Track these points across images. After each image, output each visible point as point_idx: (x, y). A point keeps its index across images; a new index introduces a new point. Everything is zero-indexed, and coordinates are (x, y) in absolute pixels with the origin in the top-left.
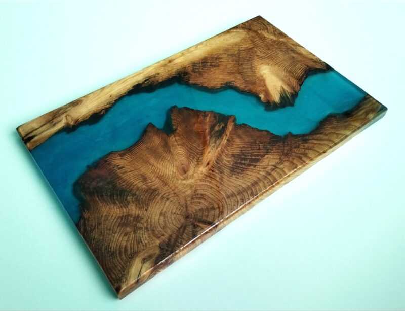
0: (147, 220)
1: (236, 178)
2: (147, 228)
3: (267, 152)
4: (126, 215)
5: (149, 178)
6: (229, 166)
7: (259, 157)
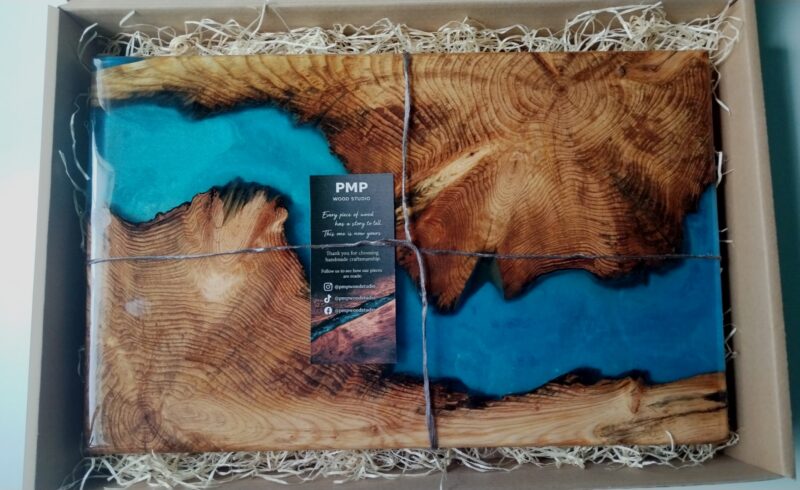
0: (619, 122)
1: (448, 102)
2: (626, 111)
3: (367, 112)
4: (643, 150)
5: (574, 190)
6: (443, 130)
7: (387, 112)
